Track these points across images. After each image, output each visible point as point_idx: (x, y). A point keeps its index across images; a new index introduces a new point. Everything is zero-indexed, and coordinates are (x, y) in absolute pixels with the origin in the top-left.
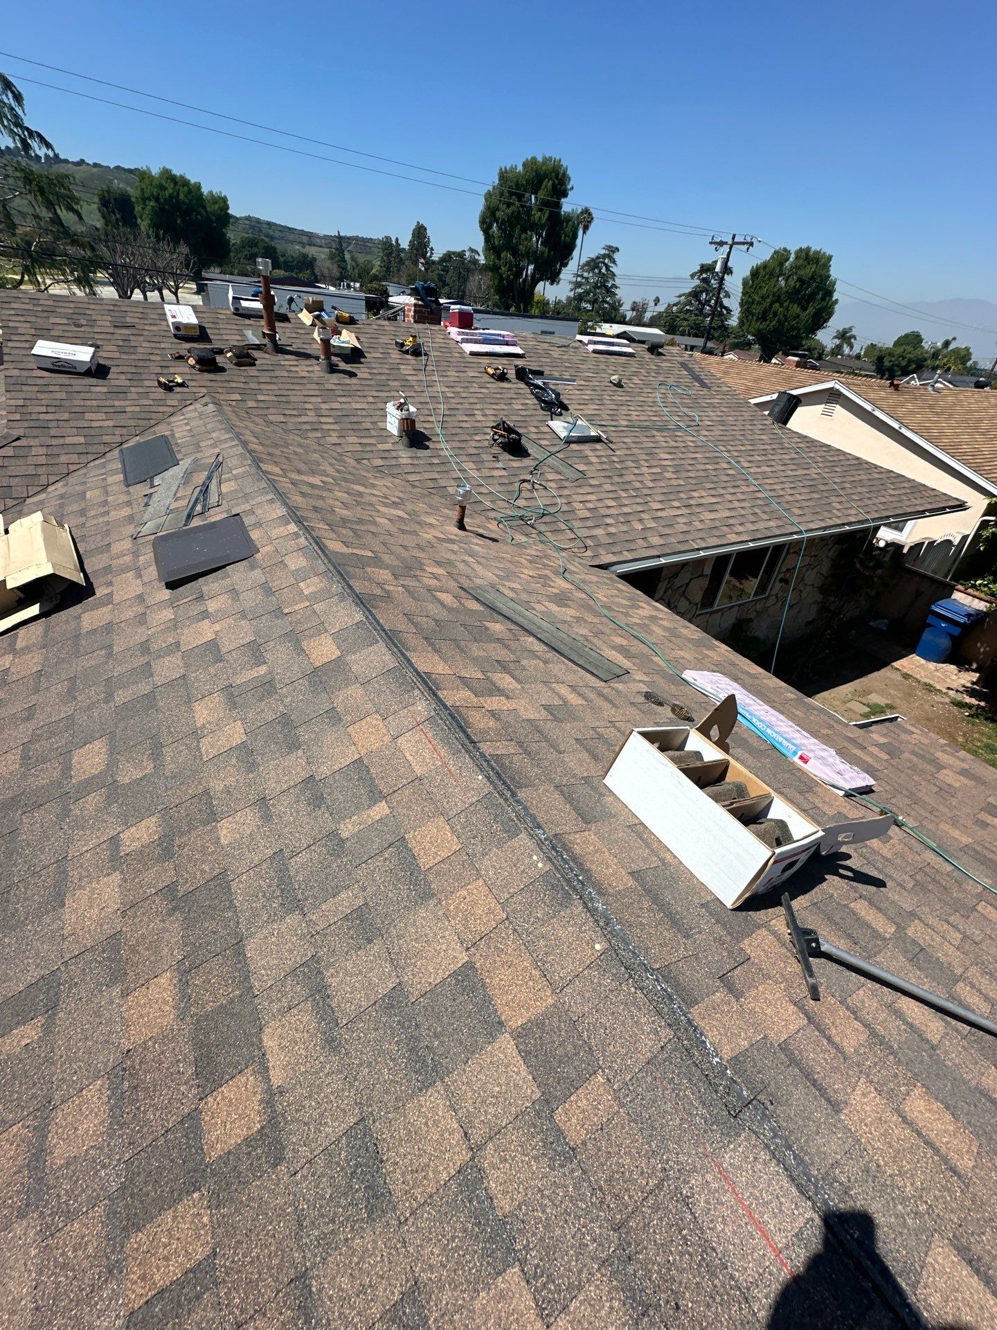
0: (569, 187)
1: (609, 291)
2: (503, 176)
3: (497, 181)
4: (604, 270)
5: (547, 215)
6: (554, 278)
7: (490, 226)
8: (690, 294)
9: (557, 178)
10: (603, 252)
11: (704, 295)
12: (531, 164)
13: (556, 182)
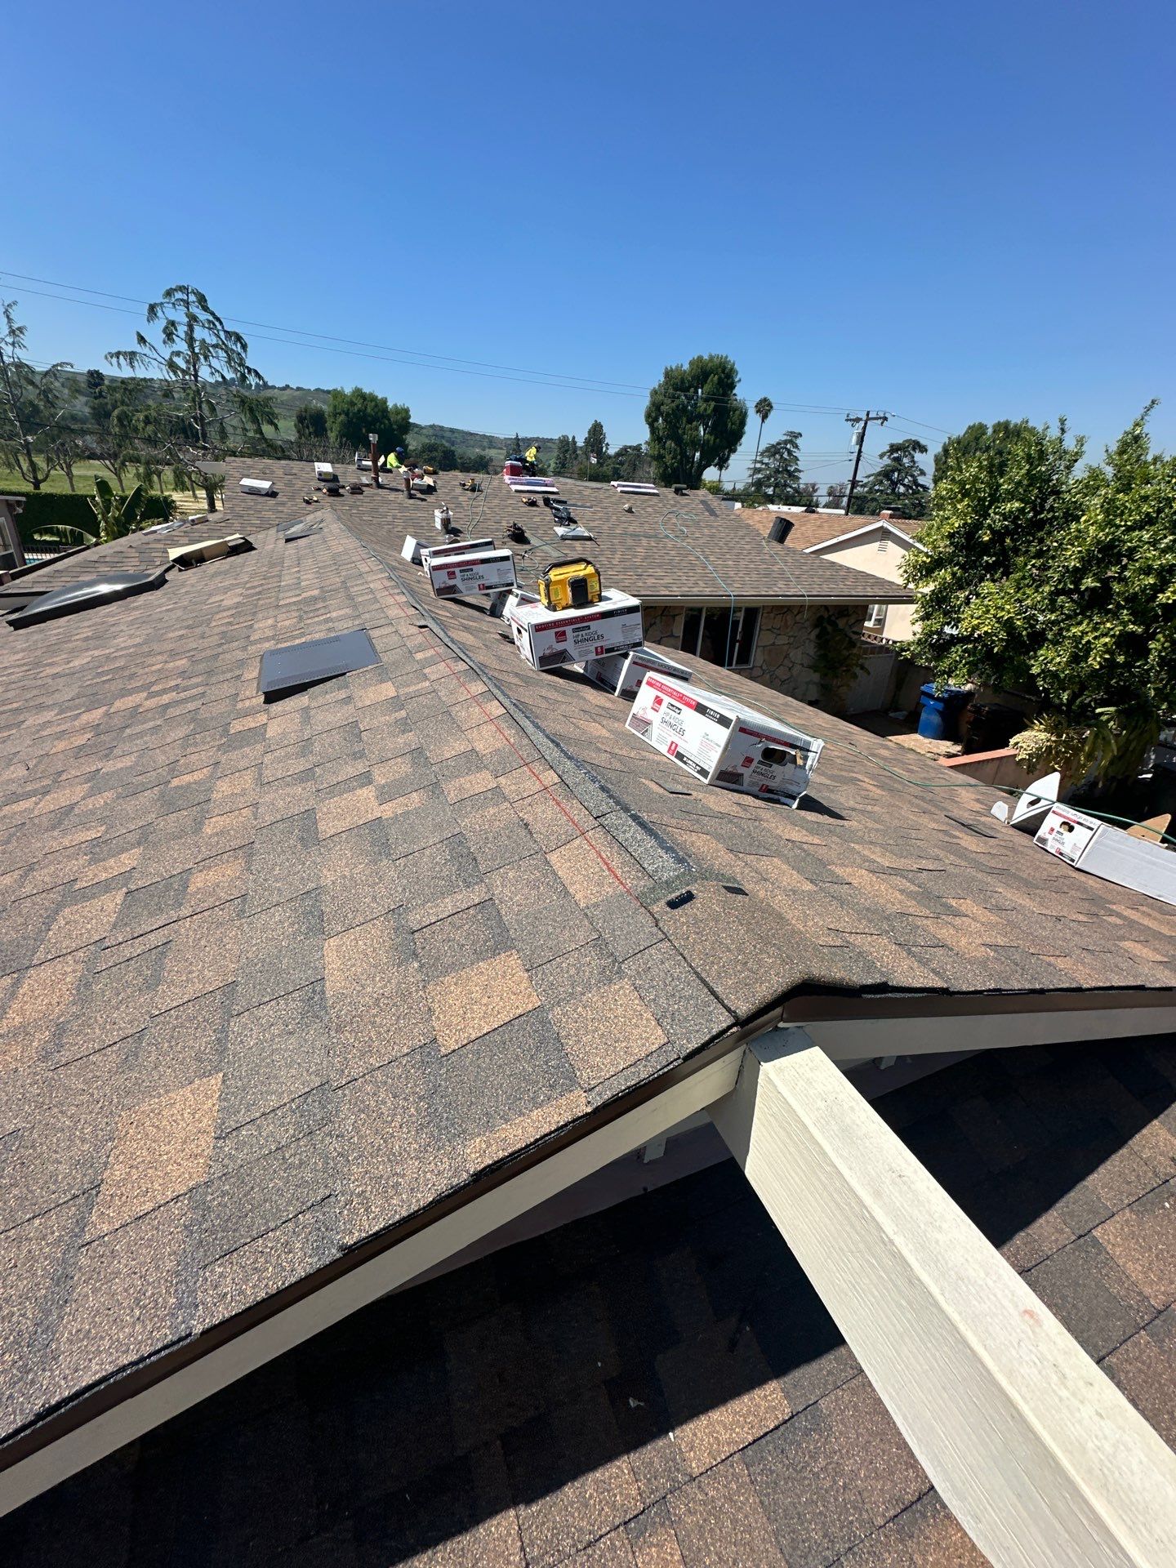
0: (736, 380)
1: (793, 476)
2: (668, 374)
3: (662, 379)
4: (785, 455)
5: (712, 406)
6: (722, 464)
7: (656, 420)
8: (879, 474)
9: (723, 372)
10: (785, 438)
11: (896, 474)
12: (698, 363)
13: (723, 376)
